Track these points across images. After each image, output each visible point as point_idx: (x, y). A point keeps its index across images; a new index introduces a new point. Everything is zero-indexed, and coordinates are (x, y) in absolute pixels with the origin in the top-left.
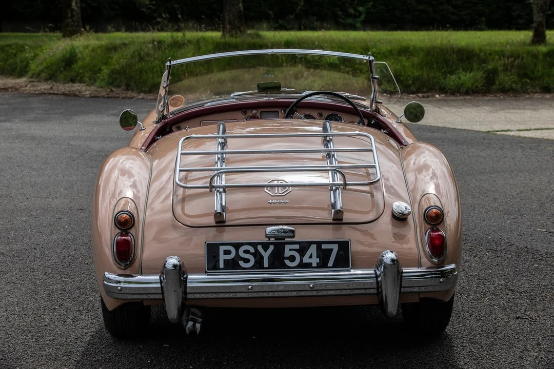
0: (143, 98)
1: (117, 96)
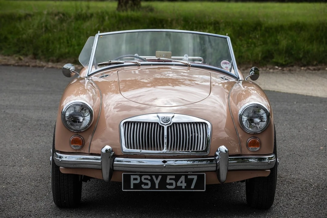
0: (52, 67)
1: (27, 64)
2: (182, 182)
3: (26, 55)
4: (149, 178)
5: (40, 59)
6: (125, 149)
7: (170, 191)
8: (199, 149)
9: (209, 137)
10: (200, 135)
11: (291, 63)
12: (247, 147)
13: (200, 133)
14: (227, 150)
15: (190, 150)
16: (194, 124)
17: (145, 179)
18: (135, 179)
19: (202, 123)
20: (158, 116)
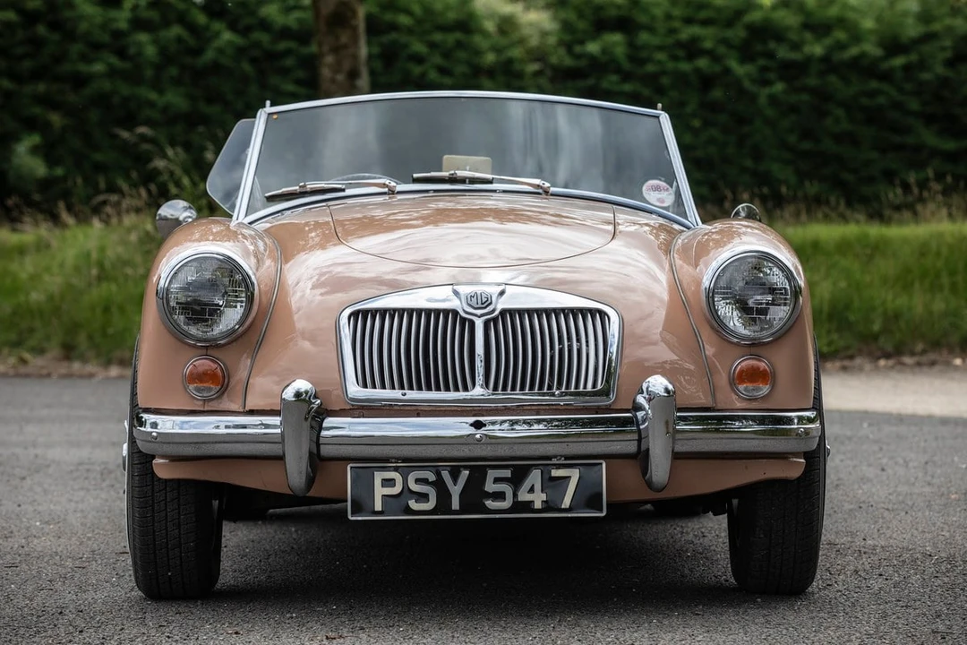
1: (44, 372)
2: (532, 490)
3: (40, 351)
4: (432, 477)
5: (84, 360)
6: (355, 390)
7: (497, 516)
8: (585, 387)
9: (614, 357)
10: (587, 346)
11: (847, 348)
12: (731, 384)
13: (587, 342)
14: (670, 387)
15: (558, 389)
16: (568, 314)
17: (418, 481)
18: (388, 483)
19: (593, 312)
20: (456, 293)
